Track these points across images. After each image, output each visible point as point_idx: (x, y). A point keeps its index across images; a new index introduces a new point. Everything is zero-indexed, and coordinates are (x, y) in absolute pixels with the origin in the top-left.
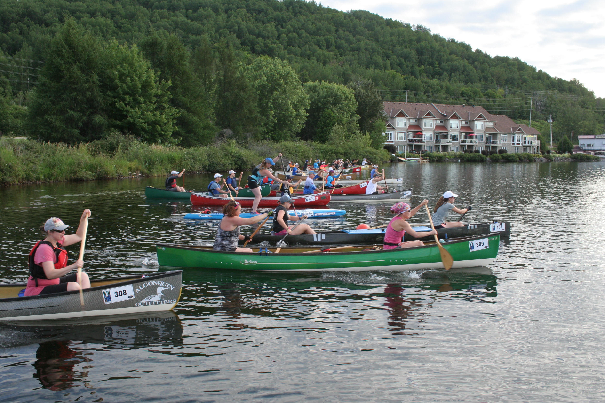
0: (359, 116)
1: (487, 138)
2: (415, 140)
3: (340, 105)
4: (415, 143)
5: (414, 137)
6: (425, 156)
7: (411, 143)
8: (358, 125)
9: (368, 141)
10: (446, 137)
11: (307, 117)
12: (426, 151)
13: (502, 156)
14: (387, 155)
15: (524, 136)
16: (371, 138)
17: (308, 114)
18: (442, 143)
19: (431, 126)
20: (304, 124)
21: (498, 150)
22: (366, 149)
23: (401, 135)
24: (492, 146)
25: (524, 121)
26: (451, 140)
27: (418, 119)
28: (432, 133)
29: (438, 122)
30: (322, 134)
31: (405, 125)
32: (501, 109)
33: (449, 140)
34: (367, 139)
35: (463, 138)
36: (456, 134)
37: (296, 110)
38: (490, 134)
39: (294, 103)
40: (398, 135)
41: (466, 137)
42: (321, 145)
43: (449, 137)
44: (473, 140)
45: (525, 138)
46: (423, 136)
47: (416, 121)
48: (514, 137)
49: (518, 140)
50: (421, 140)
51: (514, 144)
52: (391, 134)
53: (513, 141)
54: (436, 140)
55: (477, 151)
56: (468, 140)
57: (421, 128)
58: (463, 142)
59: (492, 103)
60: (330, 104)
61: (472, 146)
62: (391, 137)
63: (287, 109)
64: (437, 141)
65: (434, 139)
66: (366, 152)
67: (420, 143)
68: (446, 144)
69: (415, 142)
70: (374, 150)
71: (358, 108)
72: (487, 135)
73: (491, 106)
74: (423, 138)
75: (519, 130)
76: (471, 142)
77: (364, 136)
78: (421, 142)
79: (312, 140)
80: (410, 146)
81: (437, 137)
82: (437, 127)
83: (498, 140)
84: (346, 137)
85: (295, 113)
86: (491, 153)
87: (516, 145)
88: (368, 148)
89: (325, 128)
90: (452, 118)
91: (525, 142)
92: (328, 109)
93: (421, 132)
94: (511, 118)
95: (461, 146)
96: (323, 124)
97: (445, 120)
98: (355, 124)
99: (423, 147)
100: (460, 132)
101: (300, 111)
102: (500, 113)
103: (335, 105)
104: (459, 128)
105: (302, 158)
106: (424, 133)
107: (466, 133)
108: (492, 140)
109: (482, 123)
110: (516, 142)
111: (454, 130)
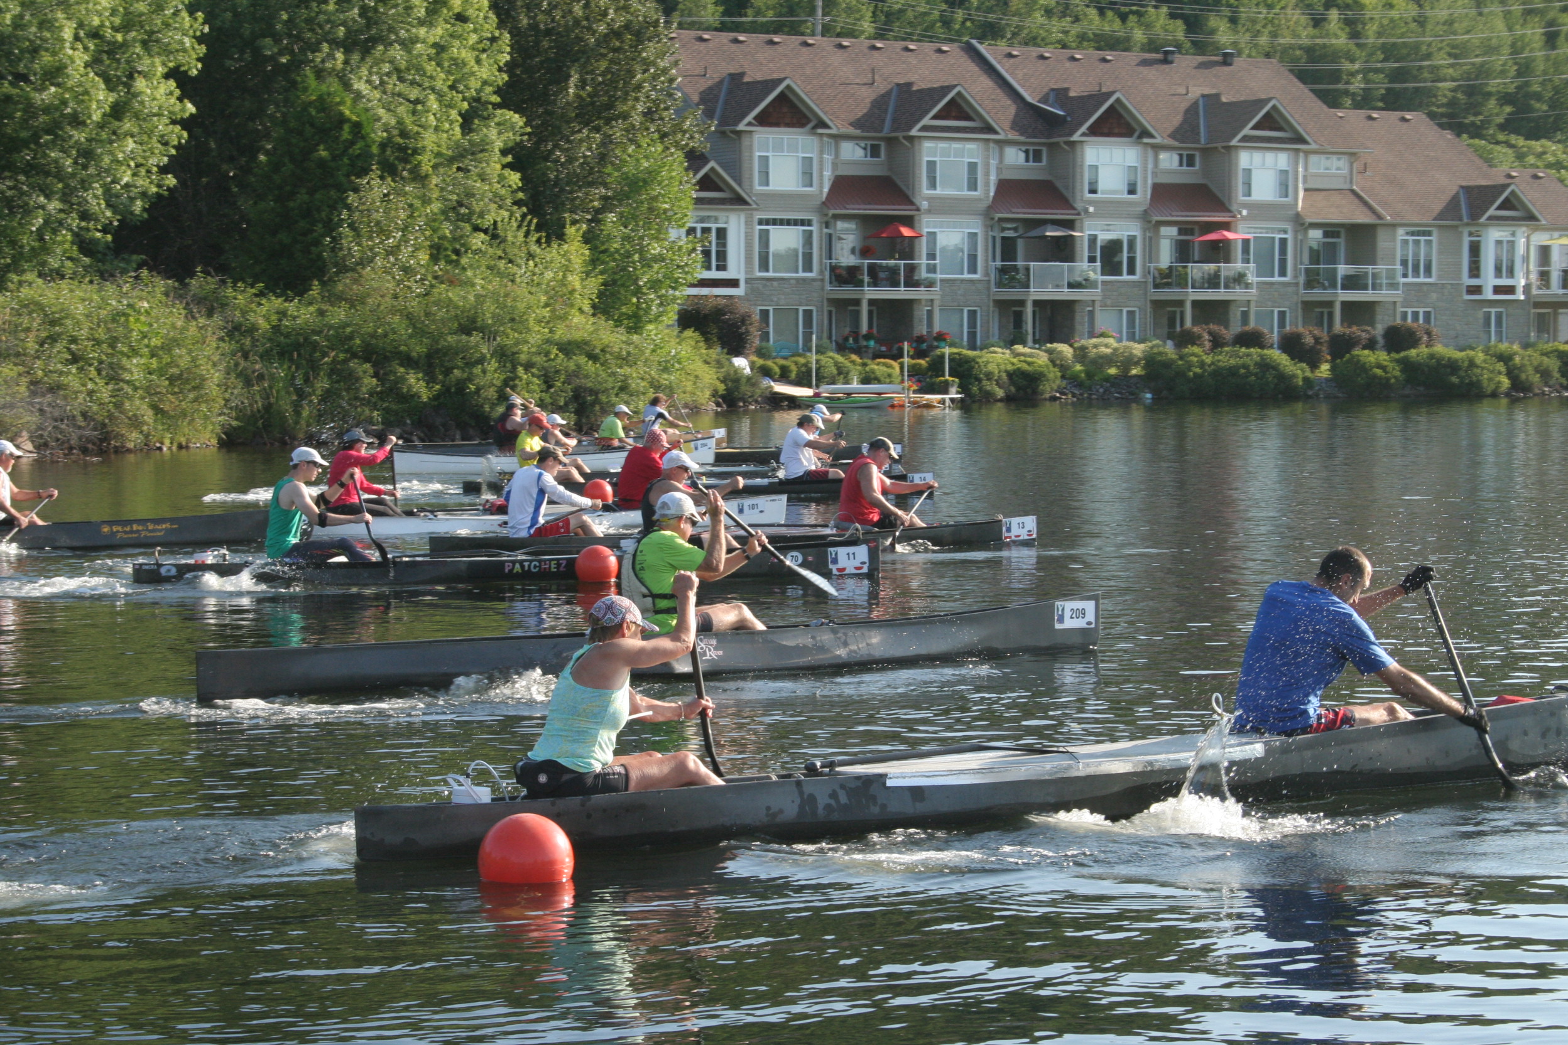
0: (517, 119)
1: (1315, 256)
2: (873, 271)
3: (397, 53)
4: (871, 293)
5: (865, 252)
6: (937, 366)
7: (847, 292)
8: (515, 178)
9: (574, 280)
10: (1063, 250)
11: (186, 124)
12: (941, 337)
13: (1407, 366)
14: (699, 367)
15: (1541, 238)
16: (594, 262)
17: (191, 108)
18: (1037, 292)
19: (973, 185)
20: (163, 170)
21: (1379, 330)
22: (561, 333)
23: (784, 240)
24: (1347, 306)
25: (1537, 145)
26: (1094, 272)
27: (891, 141)
28: (976, 226)
29: (1014, 157)
30: (284, 237)
31: (807, 176)
32: (1397, 76)
33: (1085, 268)
34: (567, 269)
35: (1165, 257)
36: (1123, 230)
37: (111, 84)
38: (1331, 230)
39: (95, 34)
40: (765, 238)
41: (1183, 252)
42: (277, 302)
43: (1083, 250)
44: (1227, 269)
45: (1545, 251)
46: (923, 247)
47: (874, 151)
48: (1475, 250)
49: (1504, 268)
50: (911, 269)
51: (1476, 290)
52: (722, 233)
53: (1475, 270)
54: (1003, 271)
55: (1251, 339)
56: (1197, 270)
57: (906, 199)
58: (1166, 278)
59: (1340, 40)
60: (335, 43)
61: (1225, 304)
62: (722, 256)
63: (54, 74)
64: (1007, 275)
65: (987, 265)
66: (568, 348)
67: (902, 293)
68: (1066, 294)
69: (875, 282)
70: (610, 336)
71: (510, 67)
72: (1316, 234)
73: (1334, 56)
74: (923, 261)
75: (1507, 205)
76: (1213, 281)
77: (553, 253)
78: (911, 283)
79: (222, 269)
80: (845, 308)
81: (1008, 249)
82: (1008, 189)
83: (1381, 268)
84: (436, 252)
85: (102, 98)
86: (1341, 346)
87: (1489, 294)
88: (577, 319)
89: (303, 197)
90: (1095, 131)
91: (1544, 276)
92: (320, 74)
93: (909, 221)
94: (1459, 129)
95: (1158, 305)
96: (288, 167)
97: (1052, 146)
98: (494, 165)
99: (921, 313)
100: (1145, 217)
101: (140, 84)
102: (1394, 101)
103: (366, 51)
104: (1144, 195)
105: (150, 391)
106: (927, 224)
107: (1185, 229)
108: (1343, 269)
109: (1282, 160)
110: (1489, 280)
111: (1111, 209)
